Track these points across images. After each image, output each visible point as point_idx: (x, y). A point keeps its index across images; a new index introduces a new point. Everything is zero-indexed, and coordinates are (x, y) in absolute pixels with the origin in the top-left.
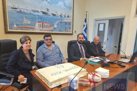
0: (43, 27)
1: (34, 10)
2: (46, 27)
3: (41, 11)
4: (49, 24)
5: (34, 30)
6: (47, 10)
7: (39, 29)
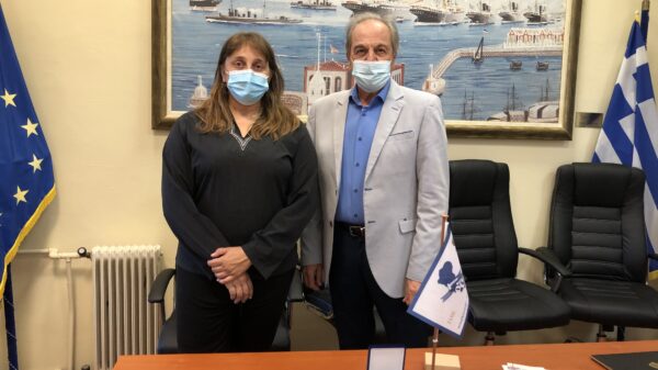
1: (305, 2)
3: (345, 4)
5: (299, 112)
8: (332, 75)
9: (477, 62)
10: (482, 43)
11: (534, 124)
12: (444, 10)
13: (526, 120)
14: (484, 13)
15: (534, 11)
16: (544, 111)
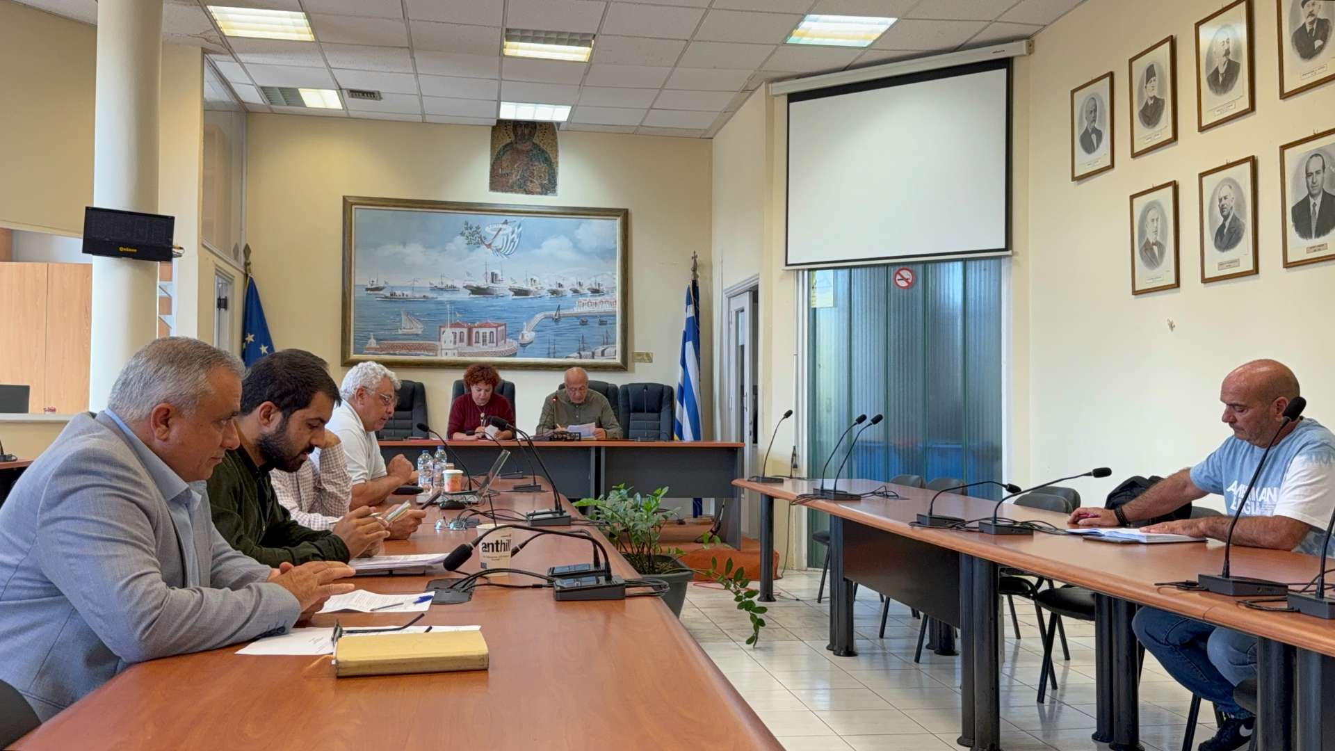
0: (470, 344)
1: (439, 286)
2: (484, 341)
3: (466, 287)
4: (496, 327)
5: (436, 355)
6: (490, 280)
7: (454, 349)
8: (458, 331)
9: (557, 320)
10: (559, 309)
11: (599, 360)
12: (532, 288)
13: (593, 357)
14: (560, 289)
15: (594, 287)
16: (606, 352)
